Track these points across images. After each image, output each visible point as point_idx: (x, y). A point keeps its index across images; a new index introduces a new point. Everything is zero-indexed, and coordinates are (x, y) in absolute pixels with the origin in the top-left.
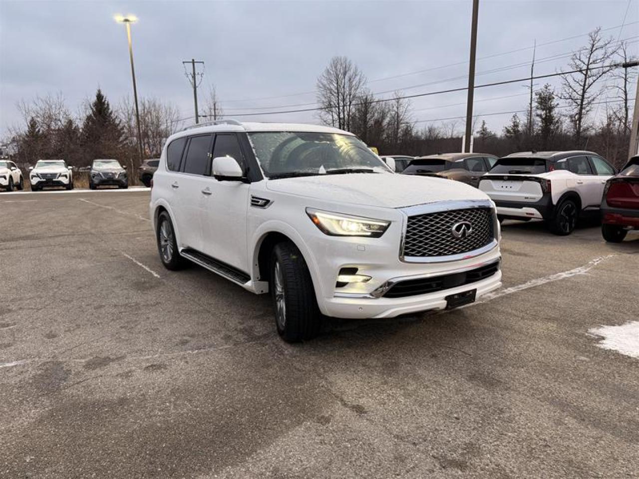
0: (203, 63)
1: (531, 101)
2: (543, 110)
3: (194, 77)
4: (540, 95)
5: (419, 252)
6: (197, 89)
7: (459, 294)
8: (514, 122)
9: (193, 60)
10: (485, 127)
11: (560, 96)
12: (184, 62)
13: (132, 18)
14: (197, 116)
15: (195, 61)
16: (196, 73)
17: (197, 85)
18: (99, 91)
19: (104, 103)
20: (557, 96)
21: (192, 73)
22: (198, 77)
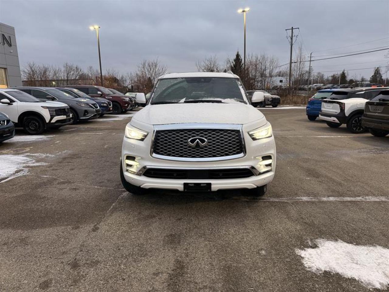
0: (299, 28)
3: (292, 39)
5: (166, 153)
6: (293, 45)
7: (195, 184)
9: (292, 28)
12: (286, 30)
13: (247, 9)
14: (291, 63)
15: (293, 28)
16: (293, 35)
17: (293, 43)
18: (238, 52)
19: (239, 59)
21: (291, 36)
22: (294, 38)
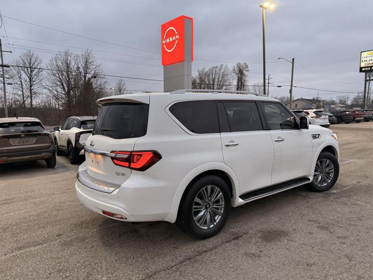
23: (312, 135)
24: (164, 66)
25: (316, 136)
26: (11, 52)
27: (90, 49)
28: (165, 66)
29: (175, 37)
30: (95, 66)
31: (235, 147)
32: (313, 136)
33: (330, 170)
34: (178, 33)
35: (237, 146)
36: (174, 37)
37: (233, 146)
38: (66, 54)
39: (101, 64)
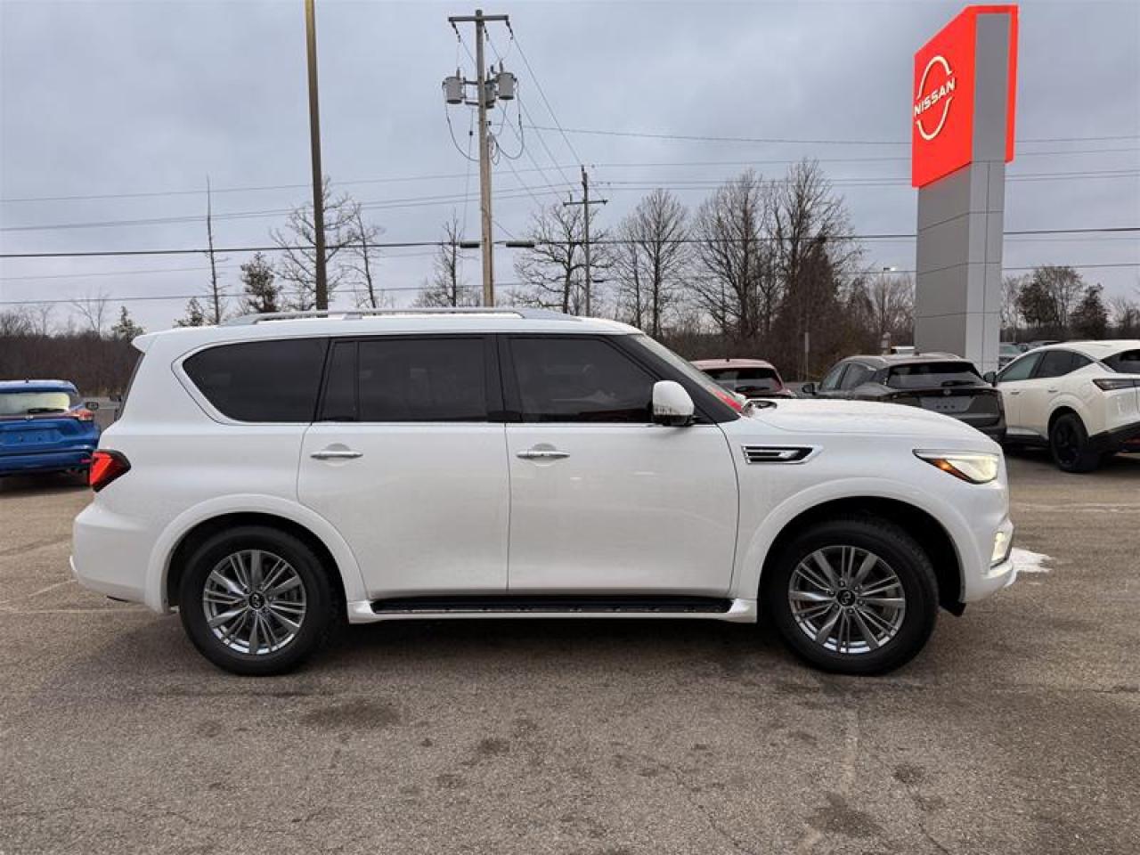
1: (214, 278)
2: (258, 295)
4: (249, 269)
8: (194, 313)
10: (127, 318)
11: (282, 273)
20: (278, 273)
23: (748, 448)
24: (920, 187)
25: (777, 454)
26: (605, 202)
27: (813, 158)
28: (923, 189)
29: (945, 87)
30: (825, 207)
31: (349, 461)
32: (750, 454)
33: (883, 594)
34: (954, 72)
35: (354, 460)
36: (942, 89)
37: (343, 459)
38: (746, 185)
39: (843, 198)
